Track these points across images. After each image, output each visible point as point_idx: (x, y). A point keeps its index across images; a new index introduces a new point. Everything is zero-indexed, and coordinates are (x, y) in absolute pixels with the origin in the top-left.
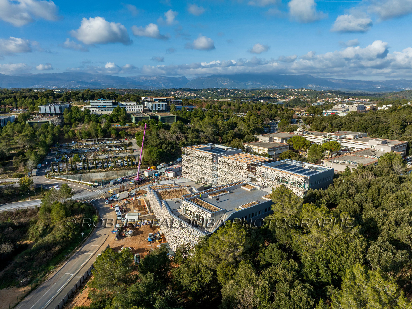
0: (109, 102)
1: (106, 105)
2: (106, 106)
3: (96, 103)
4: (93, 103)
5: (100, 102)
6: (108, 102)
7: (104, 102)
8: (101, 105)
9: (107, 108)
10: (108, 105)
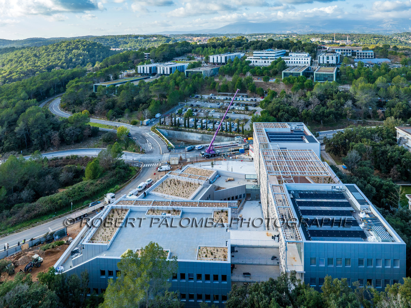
0: (272, 54)
1: (268, 56)
2: (268, 58)
3: (260, 54)
4: (255, 53)
5: (263, 53)
6: (270, 54)
7: (266, 54)
8: (263, 56)
9: (271, 59)
10: (270, 56)
